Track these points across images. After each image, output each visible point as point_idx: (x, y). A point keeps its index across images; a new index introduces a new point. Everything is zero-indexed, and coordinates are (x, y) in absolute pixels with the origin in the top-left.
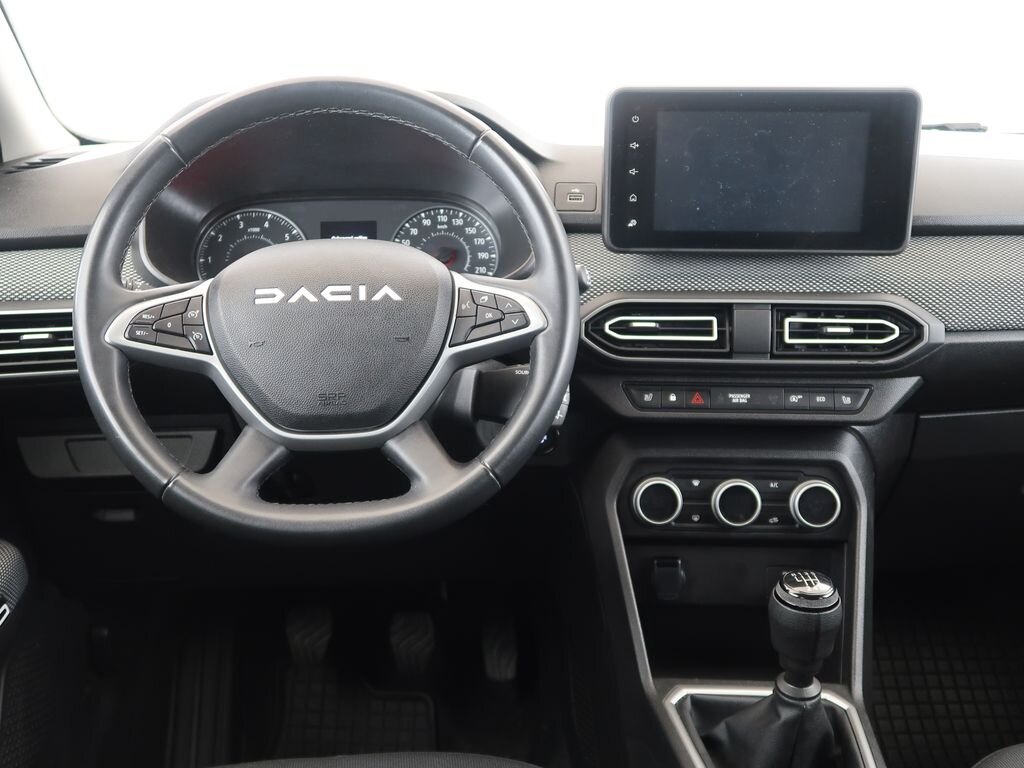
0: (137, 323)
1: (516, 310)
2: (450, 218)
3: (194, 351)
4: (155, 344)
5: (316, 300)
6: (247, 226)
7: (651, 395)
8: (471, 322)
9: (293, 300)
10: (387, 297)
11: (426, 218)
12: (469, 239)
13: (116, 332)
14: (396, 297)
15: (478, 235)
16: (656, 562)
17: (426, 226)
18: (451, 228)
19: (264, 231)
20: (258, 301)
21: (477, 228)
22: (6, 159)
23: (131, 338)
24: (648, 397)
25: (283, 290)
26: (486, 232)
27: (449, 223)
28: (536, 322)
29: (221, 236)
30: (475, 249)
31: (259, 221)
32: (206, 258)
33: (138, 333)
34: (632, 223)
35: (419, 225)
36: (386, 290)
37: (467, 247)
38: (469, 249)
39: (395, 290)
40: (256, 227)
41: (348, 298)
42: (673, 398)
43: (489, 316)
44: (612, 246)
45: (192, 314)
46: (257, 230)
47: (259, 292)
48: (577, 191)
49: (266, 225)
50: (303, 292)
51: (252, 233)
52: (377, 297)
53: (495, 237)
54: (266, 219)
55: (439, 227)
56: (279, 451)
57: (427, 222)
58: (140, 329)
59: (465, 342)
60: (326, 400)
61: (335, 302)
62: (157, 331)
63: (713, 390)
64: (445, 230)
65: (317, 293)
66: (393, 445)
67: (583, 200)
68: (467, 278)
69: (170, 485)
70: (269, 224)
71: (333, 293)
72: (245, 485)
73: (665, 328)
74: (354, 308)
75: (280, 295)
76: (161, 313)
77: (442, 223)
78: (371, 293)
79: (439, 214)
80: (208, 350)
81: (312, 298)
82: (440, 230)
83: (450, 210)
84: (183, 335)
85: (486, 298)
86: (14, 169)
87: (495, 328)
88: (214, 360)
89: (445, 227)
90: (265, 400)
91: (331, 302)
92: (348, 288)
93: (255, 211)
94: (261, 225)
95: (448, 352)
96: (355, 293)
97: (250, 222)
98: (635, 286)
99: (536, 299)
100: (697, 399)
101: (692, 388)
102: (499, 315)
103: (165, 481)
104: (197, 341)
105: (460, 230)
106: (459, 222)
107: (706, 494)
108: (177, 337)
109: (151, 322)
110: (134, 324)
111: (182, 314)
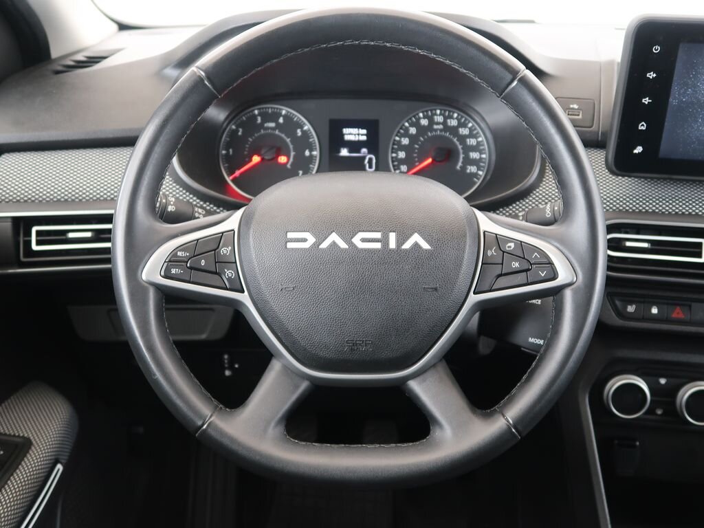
0: (173, 260)
1: (545, 260)
2: (446, 118)
3: (226, 289)
4: (189, 282)
5: (345, 246)
6: (265, 120)
7: (634, 306)
8: (497, 270)
9: (324, 245)
10: (416, 245)
11: (424, 117)
12: (462, 139)
13: (152, 271)
14: (425, 246)
15: (471, 135)
16: (616, 442)
17: (424, 126)
18: (446, 128)
19: (278, 126)
20: (290, 245)
21: (470, 129)
22: (54, 54)
23: (166, 277)
24: (631, 309)
25: (314, 235)
26: (478, 133)
27: (444, 123)
28: (564, 275)
29: (241, 130)
30: (468, 149)
31: (274, 117)
32: (227, 150)
33: (173, 271)
34: (639, 150)
35: (417, 124)
36: (416, 238)
37: (460, 147)
38: (462, 148)
39: (424, 239)
40: (272, 122)
41: (378, 245)
42: (655, 311)
43: (516, 265)
44: (614, 169)
45: (225, 251)
46: (272, 125)
47: (290, 235)
48: (576, 106)
49: (281, 120)
50: (334, 237)
51: (268, 128)
52: (407, 245)
53: (486, 137)
54: (280, 115)
55: (435, 127)
56: (304, 385)
57: (424, 122)
58: (175, 267)
59: (491, 291)
60: (354, 345)
61: (365, 250)
62: (191, 268)
63: (694, 305)
64: (441, 130)
65: (348, 239)
66: (414, 385)
67: (580, 117)
68: (491, 219)
69: (205, 427)
70: (284, 119)
71: (364, 240)
72: (273, 424)
73: (657, 247)
74: (385, 257)
75: (311, 240)
76: (196, 249)
77: (438, 123)
78: (400, 242)
79: (436, 114)
80: (239, 288)
81: (343, 245)
82: (436, 130)
83: (445, 111)
84: (216, 273)
85: (512, 245)
86: (60, 68)
87: (521, 278)
88: (244, 298)
89: (441, 127)
90: (294, 343)
91: (362, 249)
92: (378, 235)
93: (271, 107)
94: (276, 121)
95: (473, 299)
96: (385, 240)
97: (267, 117)
98: (630, 206)
99: (561, 248)
100: (678, 313)
101: (674, 302)
102: (526, 266)
103: (200, 423)
104: (229, 279)
105: (454, 130)
106: (453, 123)
107: (673, 391)
108: (210, 275)
109: (186, 260)
110: (170, 261)
111: (215, 250)
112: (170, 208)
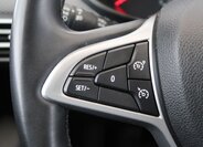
0: (79, 75)
4: (96, 101)
13: (53, 87)
23: (68, 94)
33: (78, 88)
45: (138, 65)
58: (81, 83)
62: (98, 85)
76: (105, 62)
80: (154, 111)
84: (127, 92)
88: (158, 122)
104: (143, 100)
108: (120, 93)
109: (93, 74)
110: (74, 76)
111: (126, 64)
112: (79, 18)
